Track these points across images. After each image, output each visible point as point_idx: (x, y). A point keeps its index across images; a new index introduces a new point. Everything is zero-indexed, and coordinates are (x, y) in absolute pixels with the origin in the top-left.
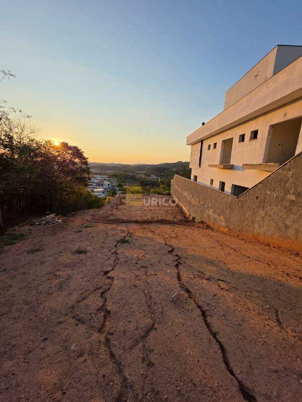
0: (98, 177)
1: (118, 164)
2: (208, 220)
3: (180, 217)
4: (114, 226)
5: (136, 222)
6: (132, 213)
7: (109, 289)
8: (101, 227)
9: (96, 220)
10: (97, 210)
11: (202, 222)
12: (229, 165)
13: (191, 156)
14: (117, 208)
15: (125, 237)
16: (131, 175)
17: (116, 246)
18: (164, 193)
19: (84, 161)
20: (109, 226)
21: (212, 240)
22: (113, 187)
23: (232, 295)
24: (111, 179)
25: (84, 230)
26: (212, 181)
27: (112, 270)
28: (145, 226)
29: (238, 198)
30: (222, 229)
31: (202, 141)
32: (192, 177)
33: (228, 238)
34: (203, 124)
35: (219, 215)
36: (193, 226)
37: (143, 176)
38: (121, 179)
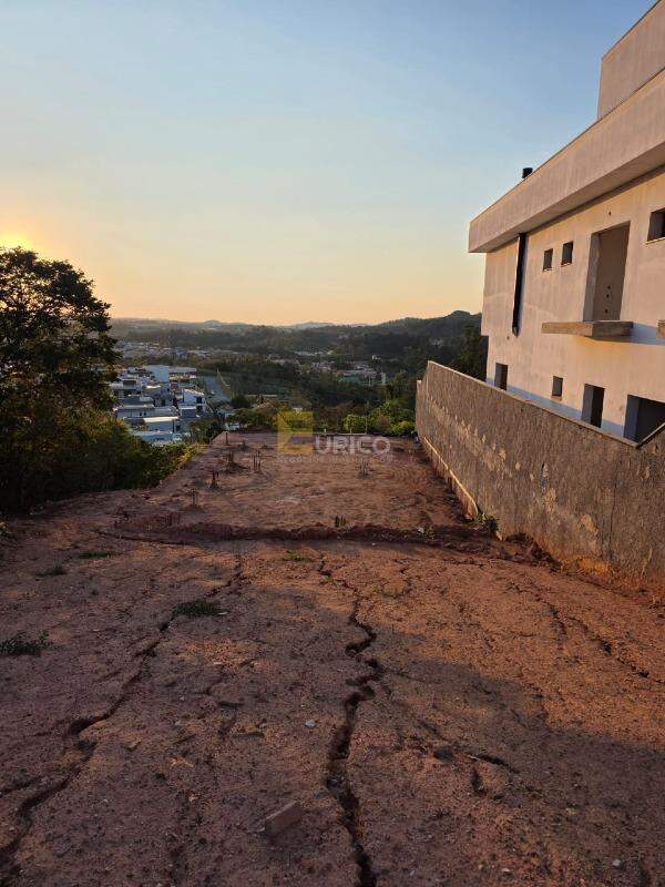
0: (162, 372)
1: (236, 326)
2: (539, 530)
3: (440, 519)
4: (189, 550)
5: (276, 536)
6: (269, 503)
7: (63, 785)
8: (143, 555)
9: (130, 530)
10: (140, 493)
11: (520, 538)
12: (615, 324)
13: (487, 293)
14: (214, 486)
15: (215, 591)
16: (279, 365)
17: (164, 627)
18: (394, 428)
19: (96, 316)
20: (173, 554)
21: (539, 605)
22: (216, 406)
23: (503, 818)
24: (210, 380)
25: (73, 568)
26: (558, 382)
27: (106, 717)
28: (308, 551)
29: (638, 448)
30: (587, 564)
31: (523, 237)
32: (491, 372)
33: (604, 597)
34: (527, 172)
35: (579, 511)
36: (485, 550)
37: (326, 369)
38: (245, 378)
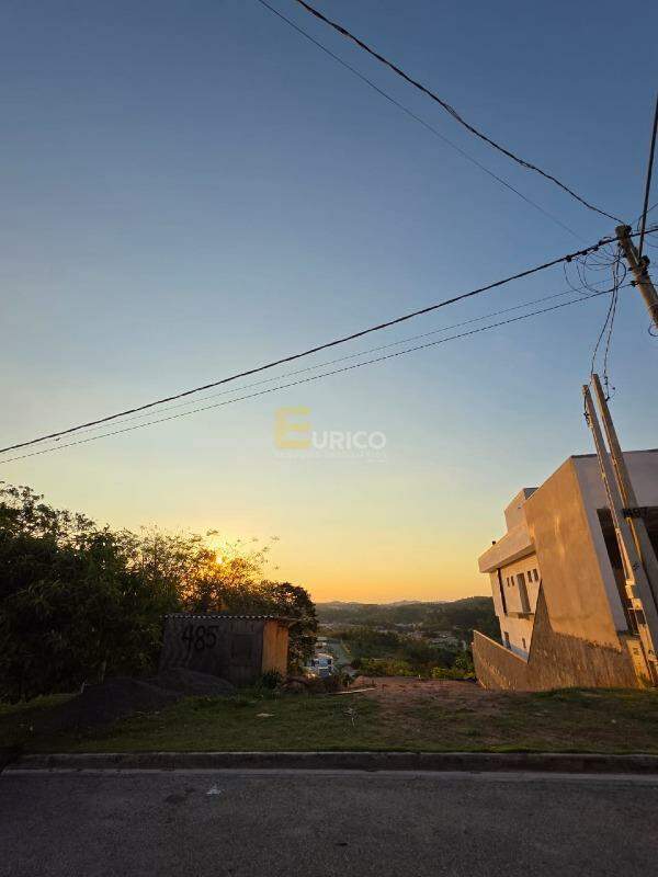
24: (336, 647)
31: (499, 569)
34: (494, 543)
37: (418, 636)
38: (360, 645)
